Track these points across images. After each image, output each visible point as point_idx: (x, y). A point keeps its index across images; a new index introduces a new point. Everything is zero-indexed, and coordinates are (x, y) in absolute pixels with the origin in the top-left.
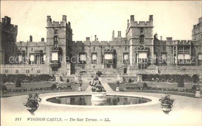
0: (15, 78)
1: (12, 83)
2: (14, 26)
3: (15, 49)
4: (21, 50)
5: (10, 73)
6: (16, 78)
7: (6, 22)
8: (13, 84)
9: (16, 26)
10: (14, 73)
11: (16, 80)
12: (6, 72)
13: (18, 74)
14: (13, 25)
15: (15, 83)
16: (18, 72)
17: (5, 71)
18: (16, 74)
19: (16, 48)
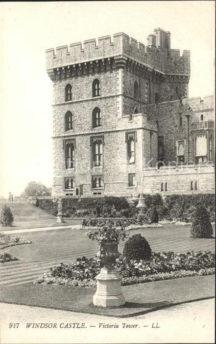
0: (188, 207)
1: (179, 223)
2: (181, 55)
3: (185, 119)
4: (202, 119)
5: (172, 191)
6: (192, 207)
7: (158, 44)
8: (184, 223)
9: (187, 53)
10: (184, 191)
11: (190, 212)
12: (162, 190)
13: (196, 193)
14: (178, 52)
15: (187, 221)
16: (196, 189)
17: (159, 186)
18: (190, 193)
19: (188, 117)
